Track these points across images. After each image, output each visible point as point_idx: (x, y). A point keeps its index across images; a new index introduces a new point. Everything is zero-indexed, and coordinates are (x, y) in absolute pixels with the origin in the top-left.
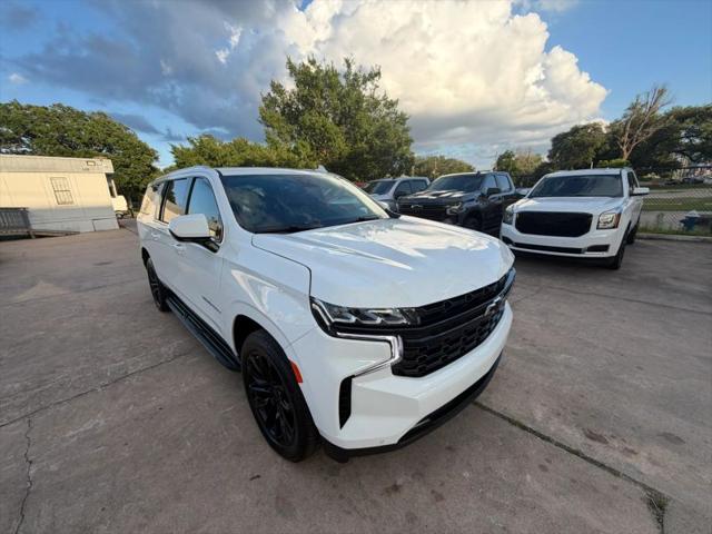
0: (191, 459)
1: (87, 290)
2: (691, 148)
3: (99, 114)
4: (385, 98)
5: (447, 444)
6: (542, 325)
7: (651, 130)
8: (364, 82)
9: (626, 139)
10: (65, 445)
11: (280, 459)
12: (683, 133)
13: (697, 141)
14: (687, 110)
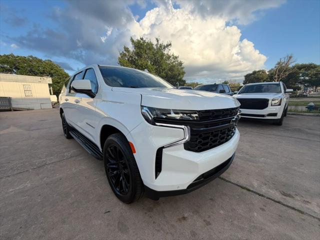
0: (73, 203)
1: (32, 130)
2: (305, 81)
3: (48, 60)
4: (173, 55)
5: (210, 197)
6: (251, 146)
7: (287, 73)
8: (164, 48)
9: (276, 76)
10: (7, 195)
11: (121, 203)
12: (301, 75)
13: (307, 78)
14: (302, 65)
